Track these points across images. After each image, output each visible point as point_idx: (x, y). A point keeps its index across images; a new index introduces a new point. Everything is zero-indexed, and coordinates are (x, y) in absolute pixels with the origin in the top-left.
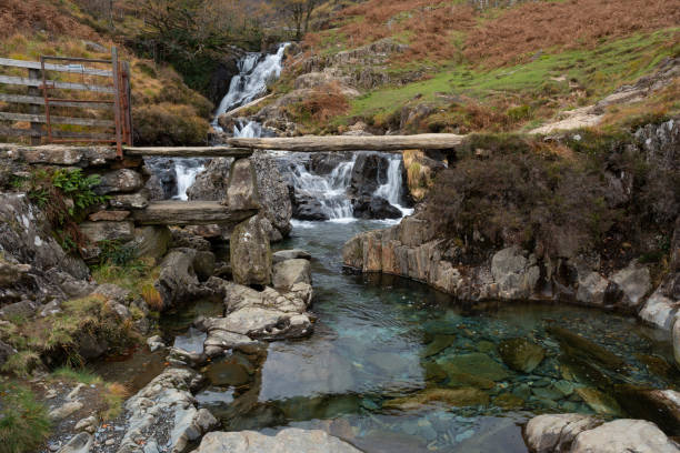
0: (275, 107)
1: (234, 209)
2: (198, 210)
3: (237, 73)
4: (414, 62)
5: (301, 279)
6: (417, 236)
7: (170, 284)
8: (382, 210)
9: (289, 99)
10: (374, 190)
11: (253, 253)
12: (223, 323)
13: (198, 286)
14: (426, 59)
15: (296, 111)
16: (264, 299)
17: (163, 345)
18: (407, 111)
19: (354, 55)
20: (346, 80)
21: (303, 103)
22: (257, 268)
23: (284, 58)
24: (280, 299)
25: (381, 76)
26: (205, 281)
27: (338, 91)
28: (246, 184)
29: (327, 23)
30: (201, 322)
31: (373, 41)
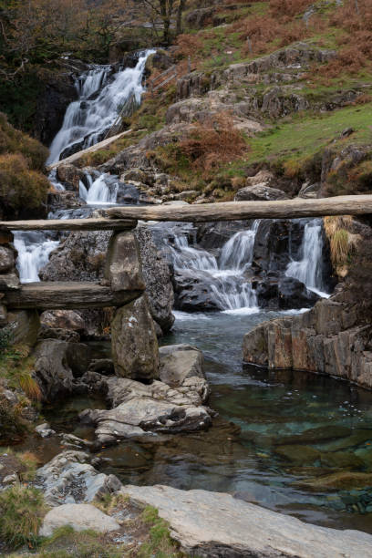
0: (137, 151)
1: (118, 289)
2: (76, 291)
3: (76, 98)
4: (344, 77)
5: (194, 373)
6: (335, 322)
7: (46, 376)
8: (295, 297)
9: (158, 139)
10: (285, 268)
11: (139, 341)
12: (112, 414)
13: (74, 381)
14: (363, 71)
15: (169, 157)
16: (153, 392)
17: (53, 432)
18: (331, 155)
19: (254, 68)
20: (242, 108)
21: (178, 145)
22: (143, 358)
23: (147, 73)
24: (171, 393)
25: (294, 100)
26: (81, 376)
27: (230, 125)
28: (130, 262)
29: (210, 15)
30: (87, 415)
31: (281, 46)
